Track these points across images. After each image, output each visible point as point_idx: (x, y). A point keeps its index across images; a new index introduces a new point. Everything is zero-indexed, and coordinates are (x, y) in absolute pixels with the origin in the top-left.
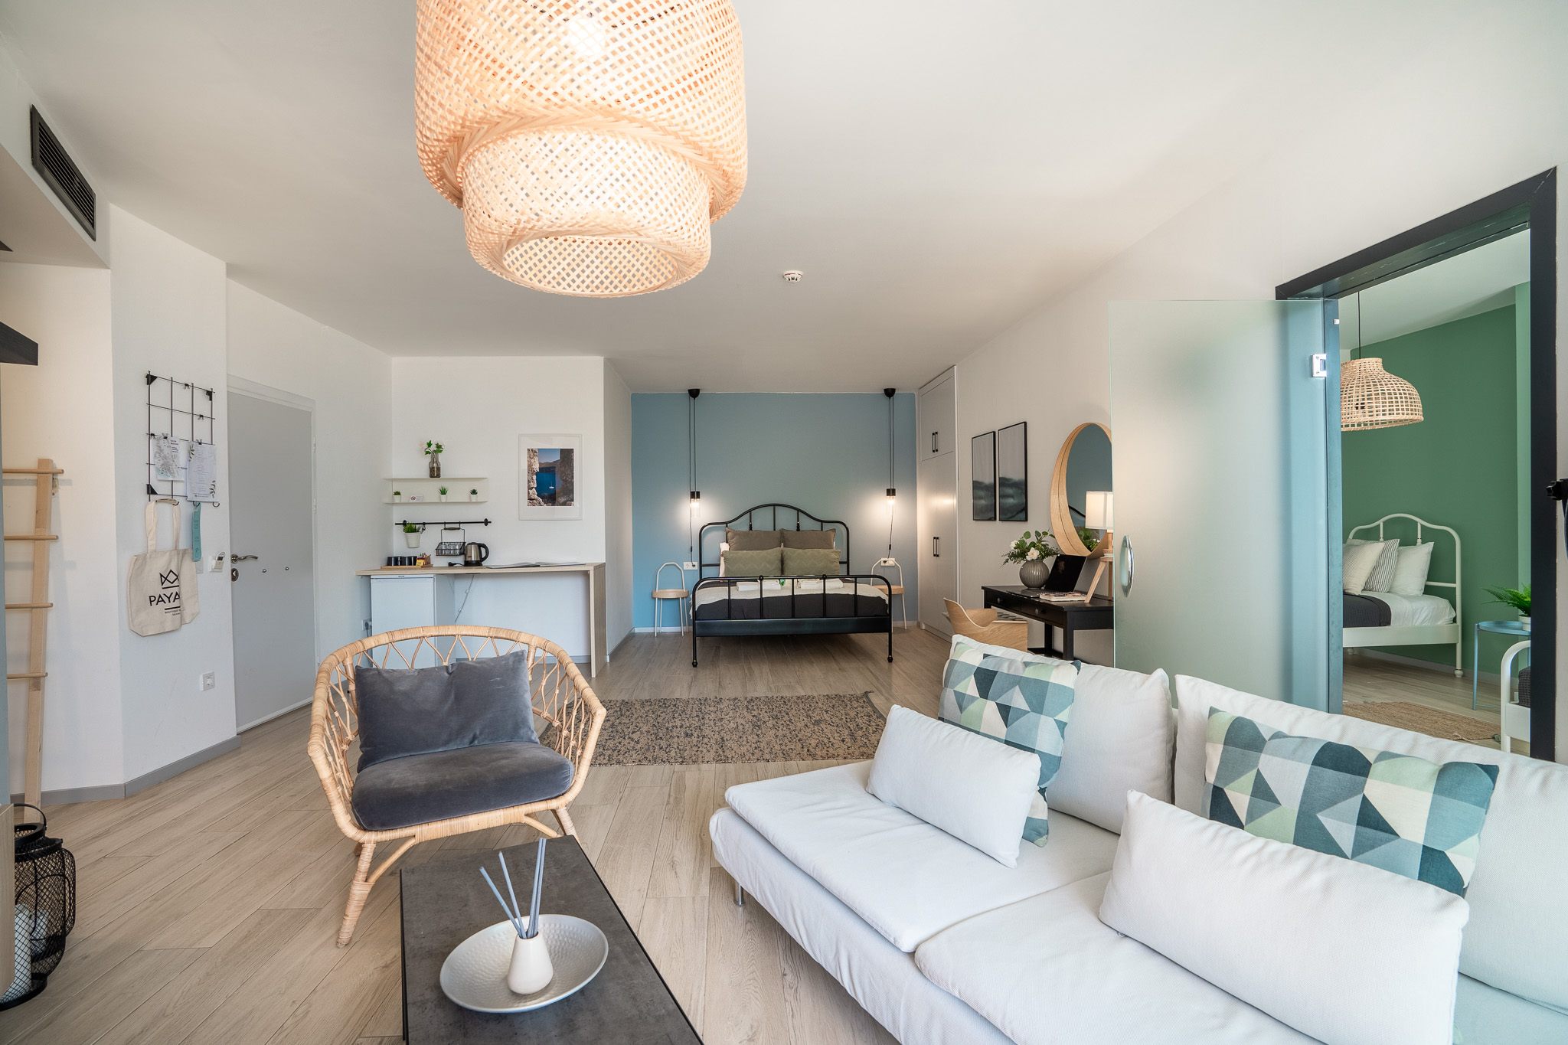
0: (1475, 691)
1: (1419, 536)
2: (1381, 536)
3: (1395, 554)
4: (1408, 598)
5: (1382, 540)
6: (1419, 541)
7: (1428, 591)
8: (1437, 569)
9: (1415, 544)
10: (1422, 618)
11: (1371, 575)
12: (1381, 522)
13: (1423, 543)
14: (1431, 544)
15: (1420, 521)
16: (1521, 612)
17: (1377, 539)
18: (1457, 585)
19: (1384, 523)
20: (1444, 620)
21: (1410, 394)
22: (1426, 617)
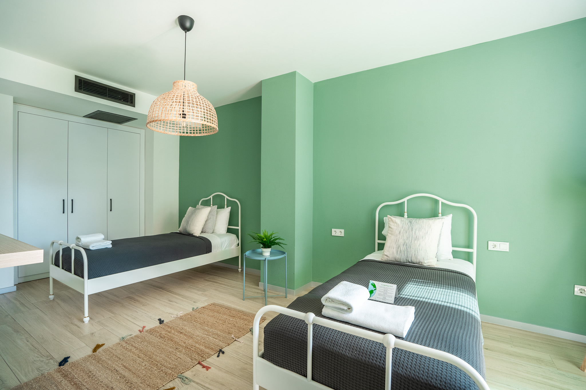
0: (244, 283)
1: (226, 204)
2: (212, 204)
3: (215, 213)
4: (220, 236)
5: (212, 205)
6: (226, 206)
7: (229, 231)
8: (232, 220)
9: (224, 208)
10: (224, 247)
11: (205, 225)
12: (211, 197)
13: (227, 207)
14: (230, 208)
15: (226, 197)
16: (262, 246)
17: (209, 206)
18: (239, 228)
19: (213, 197)
20: (234, 246)
21: (210, 109)
22: (227, 245)
